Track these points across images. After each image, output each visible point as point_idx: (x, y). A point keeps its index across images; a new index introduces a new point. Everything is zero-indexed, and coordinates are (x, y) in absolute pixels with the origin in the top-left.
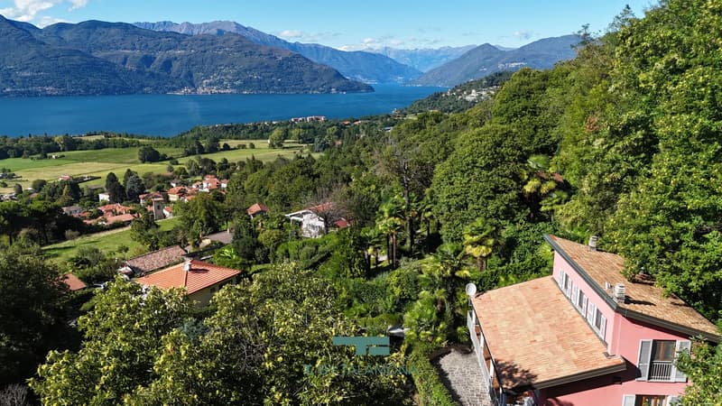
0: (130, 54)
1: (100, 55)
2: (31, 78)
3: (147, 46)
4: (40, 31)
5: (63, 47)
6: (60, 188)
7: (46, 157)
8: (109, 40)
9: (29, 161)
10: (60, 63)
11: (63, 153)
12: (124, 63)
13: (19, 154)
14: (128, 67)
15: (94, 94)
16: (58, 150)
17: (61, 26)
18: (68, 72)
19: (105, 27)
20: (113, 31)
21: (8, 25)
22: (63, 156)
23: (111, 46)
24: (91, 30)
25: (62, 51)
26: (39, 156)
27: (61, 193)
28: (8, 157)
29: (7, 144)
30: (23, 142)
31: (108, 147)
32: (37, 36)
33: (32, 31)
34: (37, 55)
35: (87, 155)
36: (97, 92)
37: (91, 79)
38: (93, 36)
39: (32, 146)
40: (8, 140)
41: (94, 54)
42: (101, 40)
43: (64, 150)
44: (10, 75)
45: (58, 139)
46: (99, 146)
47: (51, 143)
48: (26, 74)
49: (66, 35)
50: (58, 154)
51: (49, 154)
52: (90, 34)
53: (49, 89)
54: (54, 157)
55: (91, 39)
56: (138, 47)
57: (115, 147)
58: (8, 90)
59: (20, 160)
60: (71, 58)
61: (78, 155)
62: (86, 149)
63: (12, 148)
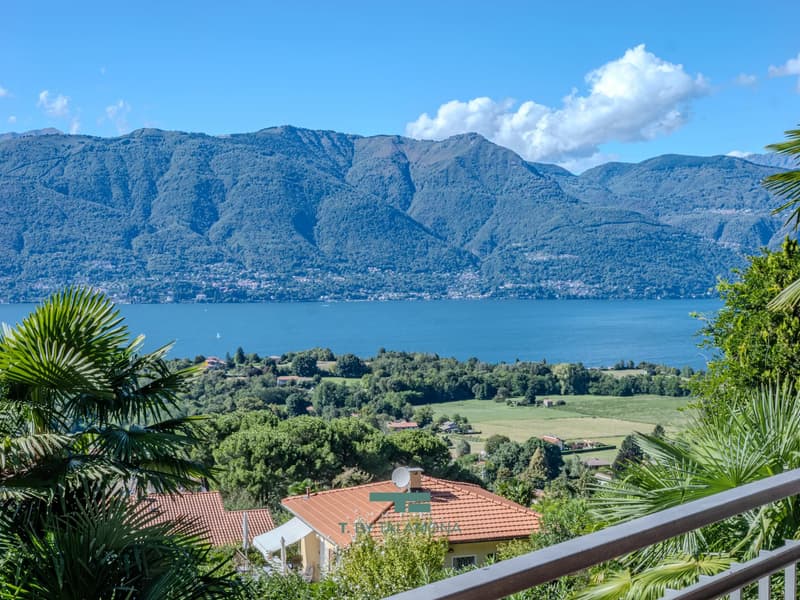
0: (731, 216)
1: (673, 220)
2: (548, 265)
3: (768, 199)
4: (576, 179)
5: (609, 208)
6: (527, 453)
7: (533, 402)
8: (695, 191)
9: (503, 407)
10: (600, 236)
11: (564, 398)
12: (718, 234)
13: (490, 393)
14: (724, 242)
15: (651, 297)
16: (557, 392)
17: (612, 170)
18: (612, 252)
19: (690, 166)
20: (704, 172)
21: (525, 169)
22: (563, 403)
23: (698, 202)
24: (663, 174)
25: (606, 213)
26: (521, 399)
27: (527, 462)
28: (472, 396)
29: (475, 374)
30: (501, 372)
31: (648, 392)
32: (569, 189)
33: (561, 180)
34: (564, 222)
35: (604, 405)
36: (659, 292)
37: (650, 267)
38: (664, 184)
39: (514, 380)
40: (479, 365)
41: (662, 220)
42: (680, 191)
43: (566, 393)
44: (513, 258)
45: (560, 370)
46: (631, 389)
47: (547, 376)
48: (540, 257)
49: (618, 186)
50: (555, 399)
51: (538, 398)
52: (661, 180)
53: (575, 286)
54: (546, 402)
55: (659, 191)
56: (748, 202)
57: (662, 394)
58: (508, 285)
59: (490, 405)
60: (621, 227)
61: (588, 404)
62: (607, 394)
63: (479, 381)
